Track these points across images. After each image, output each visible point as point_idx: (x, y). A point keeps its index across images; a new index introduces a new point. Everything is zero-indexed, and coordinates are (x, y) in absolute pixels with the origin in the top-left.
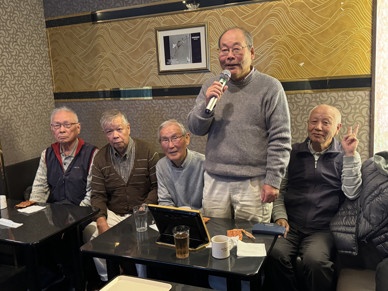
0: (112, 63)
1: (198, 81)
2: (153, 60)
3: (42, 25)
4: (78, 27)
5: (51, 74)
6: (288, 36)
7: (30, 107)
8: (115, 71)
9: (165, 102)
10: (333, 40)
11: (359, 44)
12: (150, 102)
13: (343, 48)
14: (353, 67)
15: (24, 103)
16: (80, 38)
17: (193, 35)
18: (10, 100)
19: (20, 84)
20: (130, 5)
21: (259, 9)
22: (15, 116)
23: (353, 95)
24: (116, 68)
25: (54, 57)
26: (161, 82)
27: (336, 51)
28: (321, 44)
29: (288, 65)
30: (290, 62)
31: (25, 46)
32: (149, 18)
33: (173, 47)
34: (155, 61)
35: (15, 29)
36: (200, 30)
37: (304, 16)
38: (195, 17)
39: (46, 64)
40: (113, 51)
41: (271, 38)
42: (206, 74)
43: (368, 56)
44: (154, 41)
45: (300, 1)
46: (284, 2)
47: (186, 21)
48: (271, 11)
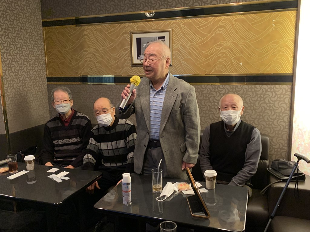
0: (95, 55)
2: (127, 55)
6: (233, 42)
8: (96, 63)
10: (265, 47)
11: (285, 51)
13: (273, 53)
14: (280, 67)
17: (160, 38)
23: (279, 88)
24: (98, 60)
27: (267, 55)
28: (257, 50)
29: (232, 63)
30: (233, 62)
32: (126, 24)
33: (144, 46)
34: (129, 56)
36: (166, 35)
37: (245, 28)
38: (162, 25)
40: (95, 47)
41: (220, 43)
43: (291, 60)
44: (129, 41)
45: (242, 17)
46: (230, 17)
47: (154, 27)
48: (220, 24)
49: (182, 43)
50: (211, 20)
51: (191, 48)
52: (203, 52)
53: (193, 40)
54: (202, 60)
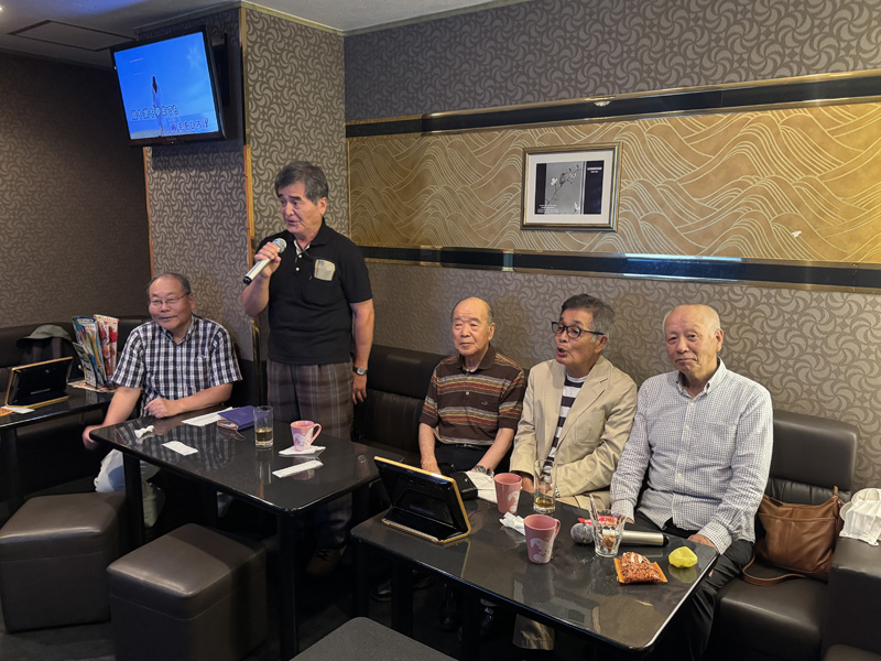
0: (445, 202)
1: (591, 247)
2: (514, 204)
3: (339, 132)
6: (775, 179)
8: (448, 219)
10: (867, 193)
17: (590, 164)
20: (484, 107)
21: (721, 124)
24: (450, 212)
25: (354, 187)
26: (524, 241)
27: (869, 214)
28: (840, 199)
29: (769, 232)
30: (772, 228)
33: (552, 184)
34: (517, 206)
35: (297, 138)
36: (606, 157)
37: (811, 143)
38: (598, 132)
39: (341, 198)
41: (740, 179)
42: (607, 235)
44: (520, 170)
45: (804, 114)
46: (773, 115)
47: (580, 138)
48: (744, 131)
49: (644, 177)
50: (722, 119)
51: (665, 191)
52: (695, 200)
53: (671, 170)
54: (692, 221)
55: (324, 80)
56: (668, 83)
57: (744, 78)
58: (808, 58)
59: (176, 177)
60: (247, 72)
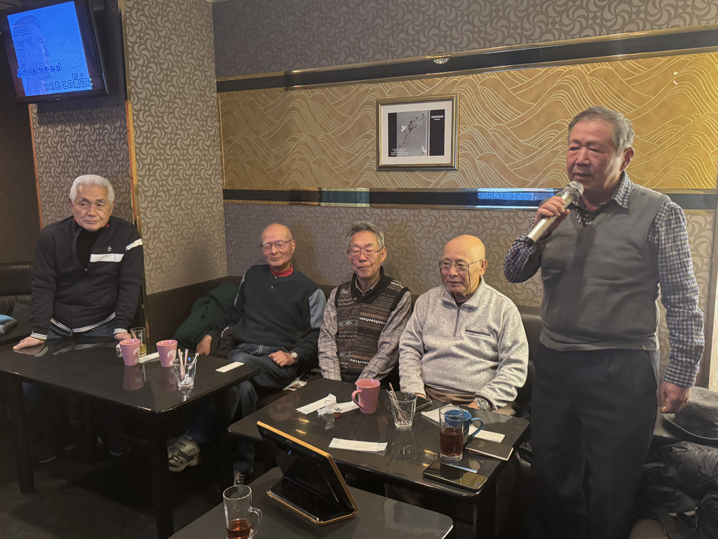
1: (437, 184)
2: (370, 148)
3: (211, 88)
4: (263, 93)
5: (221, 161)
7: (188, 209)
8: (313, 163)
9: (384, 212)
11: (700, 140)
12: (361, 211)
13: (674, 145)
14: (688, 176)
15: (180, 203)
16: (265, 110)
17: (433, 113)
18: (159, 198)
19: (175, 175)
20: (341, 64)
21: (540, 76)
22: (166, 222)
25: (226, 136)
26: (380, 181)
27: (661, 148)
31: (185, 119)
32: (369, 85)
33: (402, 131)
34: (373, 150)
35: (173, 94)
36: (446, 106)
37: (612, 91)
38: (439, 86)
39: (215, 146)
41: (557, 122)
42: (450, 174)
43: (714, 159)
44: (374, 119)
45: (606, 67)
46: (582, 68)
47: (424, 91)
48: (558, 82)
49: (479, 123)
50: (540, 72)
51: (496, 134)
52: (521, 141)
53: (500, 116)
54: (519, 159)
55: (196, 42)
56: (496, 42)
57: (557, 38)
58: (607, 21)
59: (61, 131)
60: (126, 35)
